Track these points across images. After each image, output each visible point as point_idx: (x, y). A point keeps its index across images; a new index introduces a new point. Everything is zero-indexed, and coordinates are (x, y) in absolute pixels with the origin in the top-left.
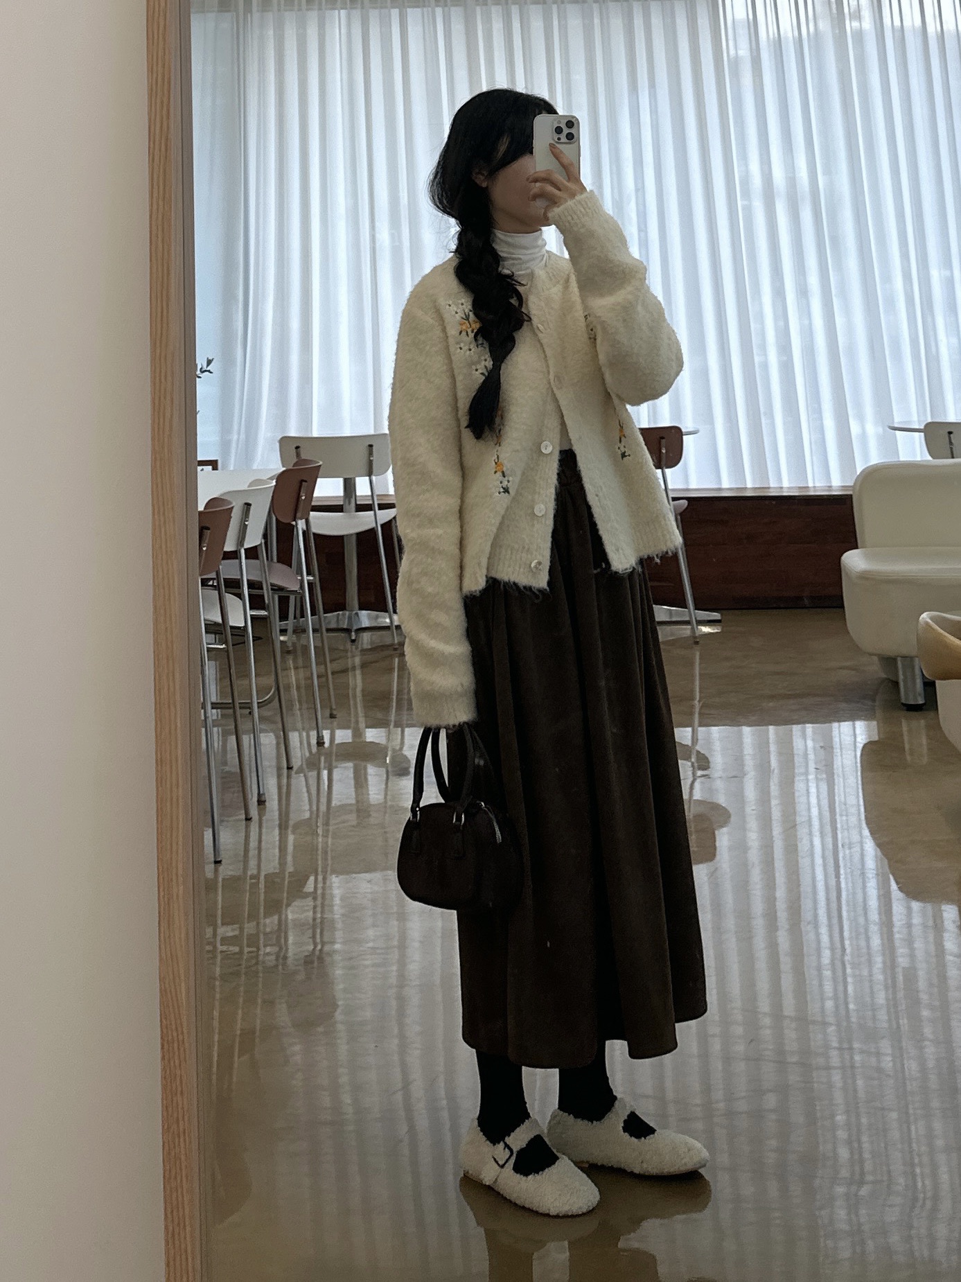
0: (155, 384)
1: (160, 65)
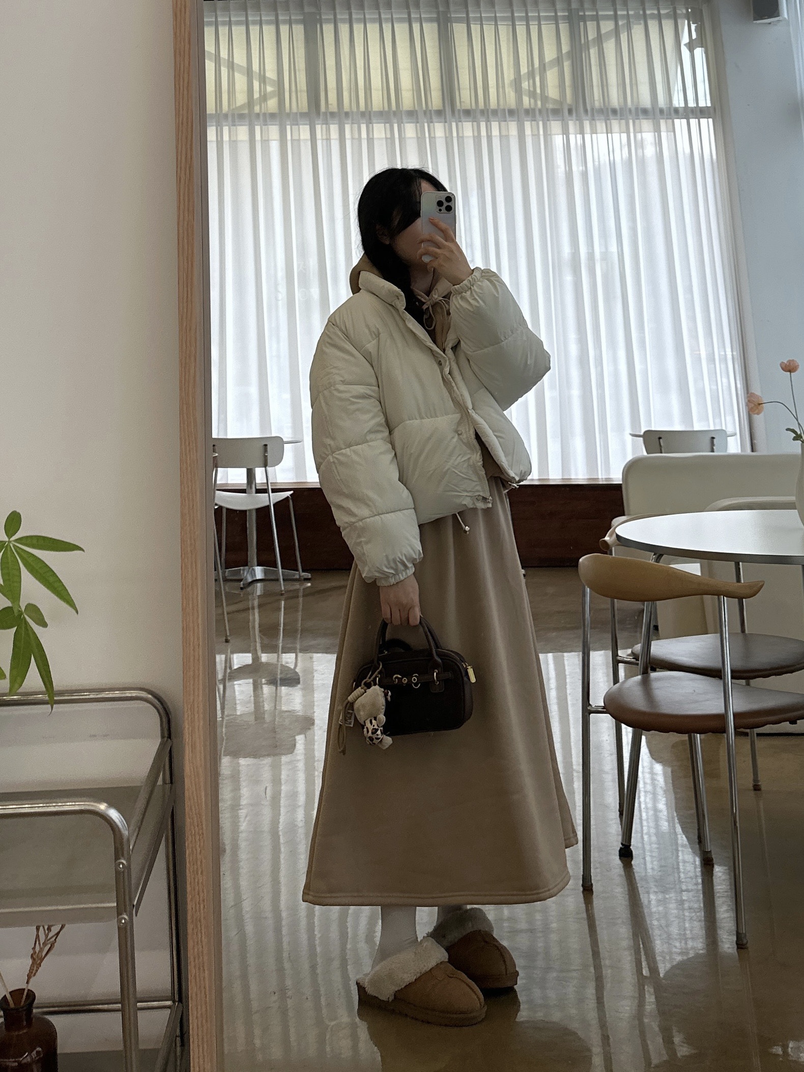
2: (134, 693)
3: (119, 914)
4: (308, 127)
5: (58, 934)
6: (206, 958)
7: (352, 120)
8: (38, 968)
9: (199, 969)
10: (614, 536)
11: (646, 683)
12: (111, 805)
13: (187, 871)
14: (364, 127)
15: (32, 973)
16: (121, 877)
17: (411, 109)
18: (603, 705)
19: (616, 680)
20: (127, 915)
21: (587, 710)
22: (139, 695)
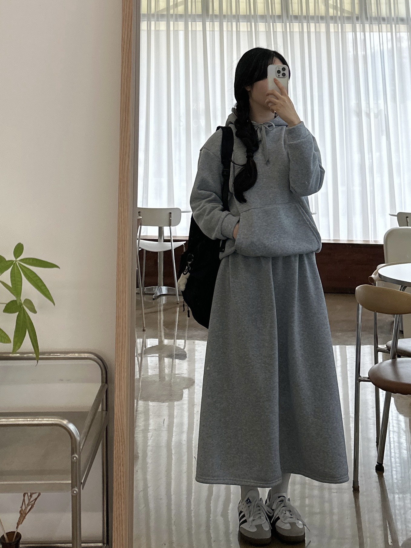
0: (121, 149)
2: (86, 355)
3: (73, 487)
4: (201, 23)
5: (36, 499)
6: (123, 517)
7: (228, 20)
8: (23, 519)
9: (120, 524)
10: (378, 275)
11: (394, 364)
12: (70, 421)
13: (114, 464)
14: (234, 24)
15: (20, 522)
16: (75, 465)
17: (263, 14)
18: (368, 376)
19: (376, 361)
20: (77, 488)
21: (358, 380)
22: (89, 356)
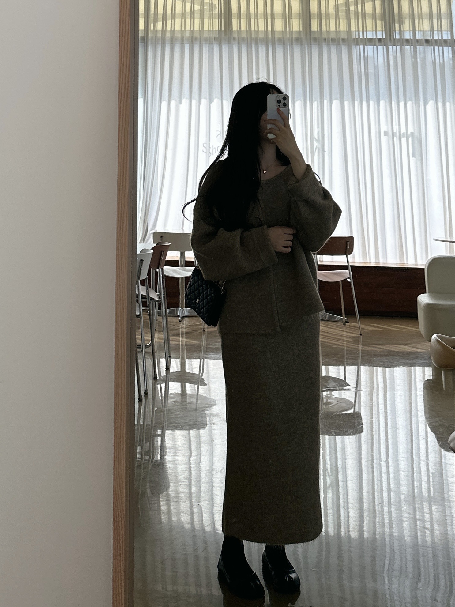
1: (125, 57)
